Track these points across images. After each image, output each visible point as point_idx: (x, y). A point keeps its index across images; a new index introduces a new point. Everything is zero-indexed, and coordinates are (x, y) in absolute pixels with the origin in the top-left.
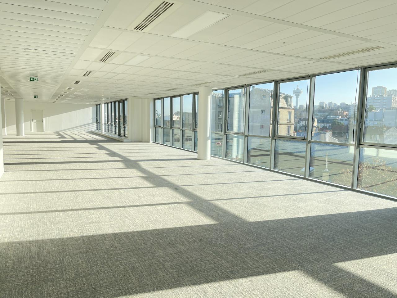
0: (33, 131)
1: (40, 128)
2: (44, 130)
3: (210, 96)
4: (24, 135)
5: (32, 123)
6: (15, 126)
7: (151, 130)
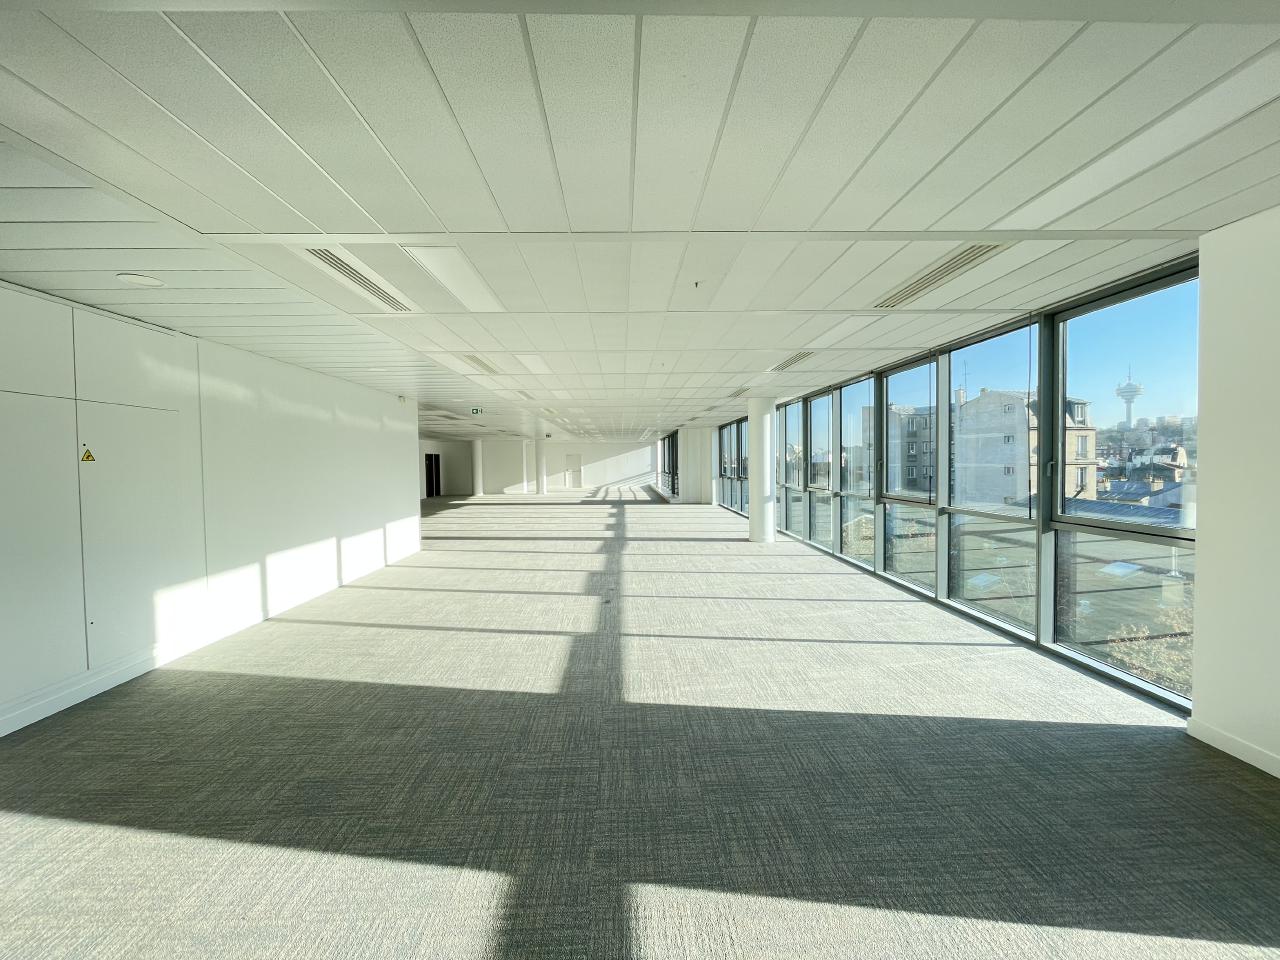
0: (567, 486)
1: (577, 482)
2: (583, 485)
3: (768, 416)
4: (545, 493)
5: (567, 473)
6: (535, 482)
7: (714, 482)
